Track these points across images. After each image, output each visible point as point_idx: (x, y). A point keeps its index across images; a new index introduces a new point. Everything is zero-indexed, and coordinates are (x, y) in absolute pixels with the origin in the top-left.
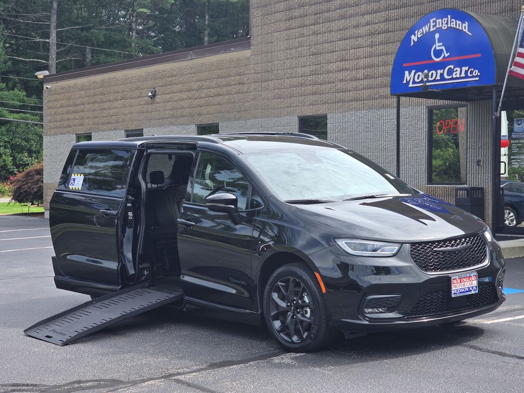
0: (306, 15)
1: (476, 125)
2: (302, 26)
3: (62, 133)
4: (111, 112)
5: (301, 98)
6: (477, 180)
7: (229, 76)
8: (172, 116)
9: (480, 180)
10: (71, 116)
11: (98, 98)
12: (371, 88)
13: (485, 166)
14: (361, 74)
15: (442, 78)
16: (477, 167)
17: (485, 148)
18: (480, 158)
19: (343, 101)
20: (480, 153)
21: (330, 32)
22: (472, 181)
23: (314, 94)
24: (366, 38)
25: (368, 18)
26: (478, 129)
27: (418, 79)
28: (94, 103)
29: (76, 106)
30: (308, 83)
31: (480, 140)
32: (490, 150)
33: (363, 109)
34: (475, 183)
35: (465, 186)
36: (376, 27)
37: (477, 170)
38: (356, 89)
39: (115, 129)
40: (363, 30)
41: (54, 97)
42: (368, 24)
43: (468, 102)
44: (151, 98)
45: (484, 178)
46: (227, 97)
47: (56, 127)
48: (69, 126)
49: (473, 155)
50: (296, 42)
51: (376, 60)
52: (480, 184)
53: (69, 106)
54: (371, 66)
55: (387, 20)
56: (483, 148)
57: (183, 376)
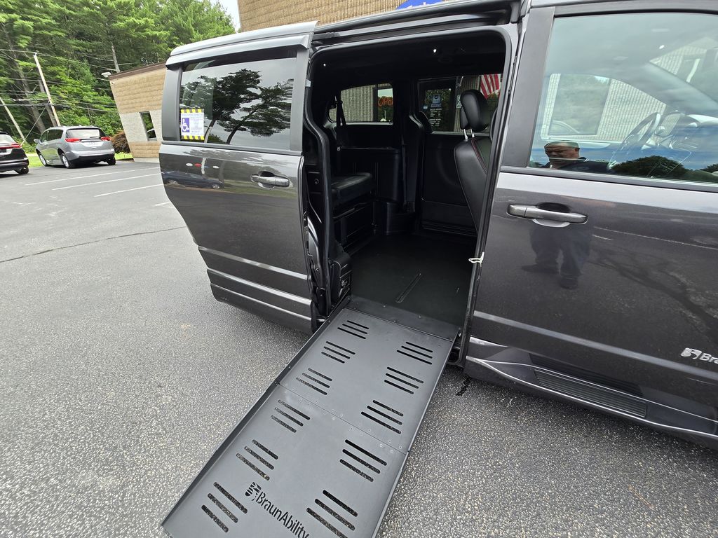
3: (130, 112)
10: (133, 101)
11: (148, 89)
28: (146, 92)
29: (135, 94)
41: (119, 89)
47: (125, 108)
48: (134, 108)
53: (129, 94)
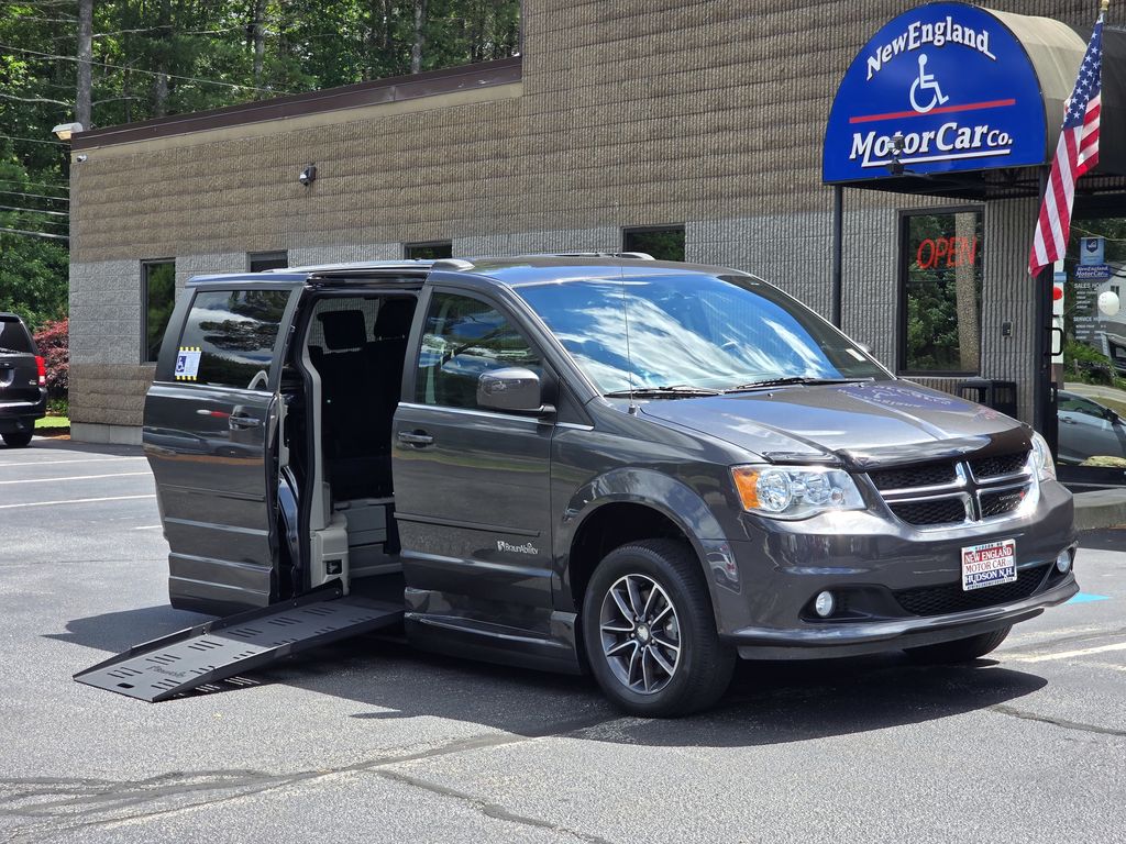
0: (642, 12)
1: (1000, 249)
2: (634, 35)
3: (110, 258)
4: (218, 213)
5: (630, 189)
6: (1002, 367)
7: (475, 139)
8: (351, 225)
9: (1008, 367)
10: (131, 222)
11: (191, 183)
12: (778, 168)
13: (1019, 336)
14: (757, 137)
15: (933, 149)
16: (1003, 340)
17: (1020, 299)
18: (1009, 321)
19: (718, 196)
20: (1009, 310)
21: (692, 48)
22: (992, 369)
23: (658, 178)
24: (769, 63)
25: (774, 19)
26: (1005, 259)
27: (882, 149)
28: (181, 193)
29: (142, 198)
30: (644, 156)
31: (1010, 281)
32: (1030, 303)
33: (761, 213)
34: (997, 372)
35: (976, 378)
36: (791, 39)
37: (1003, 345)
38: (747, 171)
39: (227, 250)
40: (764, 46)
41: (95, 180)
42: (773, 32)
43: (985, 200)
44: (306, 184)
45: (1018, 363)
46: (470, 184)
47: (99, 245)
48: (126, 243)
49: (994, 313)
50: (620, 69)
51: (789, 109)
52: (1007, 375)
53: (124, 198)
54: (781, 122)
55: (815, 25)
56: (1014, 299)
57: (397, 765)
